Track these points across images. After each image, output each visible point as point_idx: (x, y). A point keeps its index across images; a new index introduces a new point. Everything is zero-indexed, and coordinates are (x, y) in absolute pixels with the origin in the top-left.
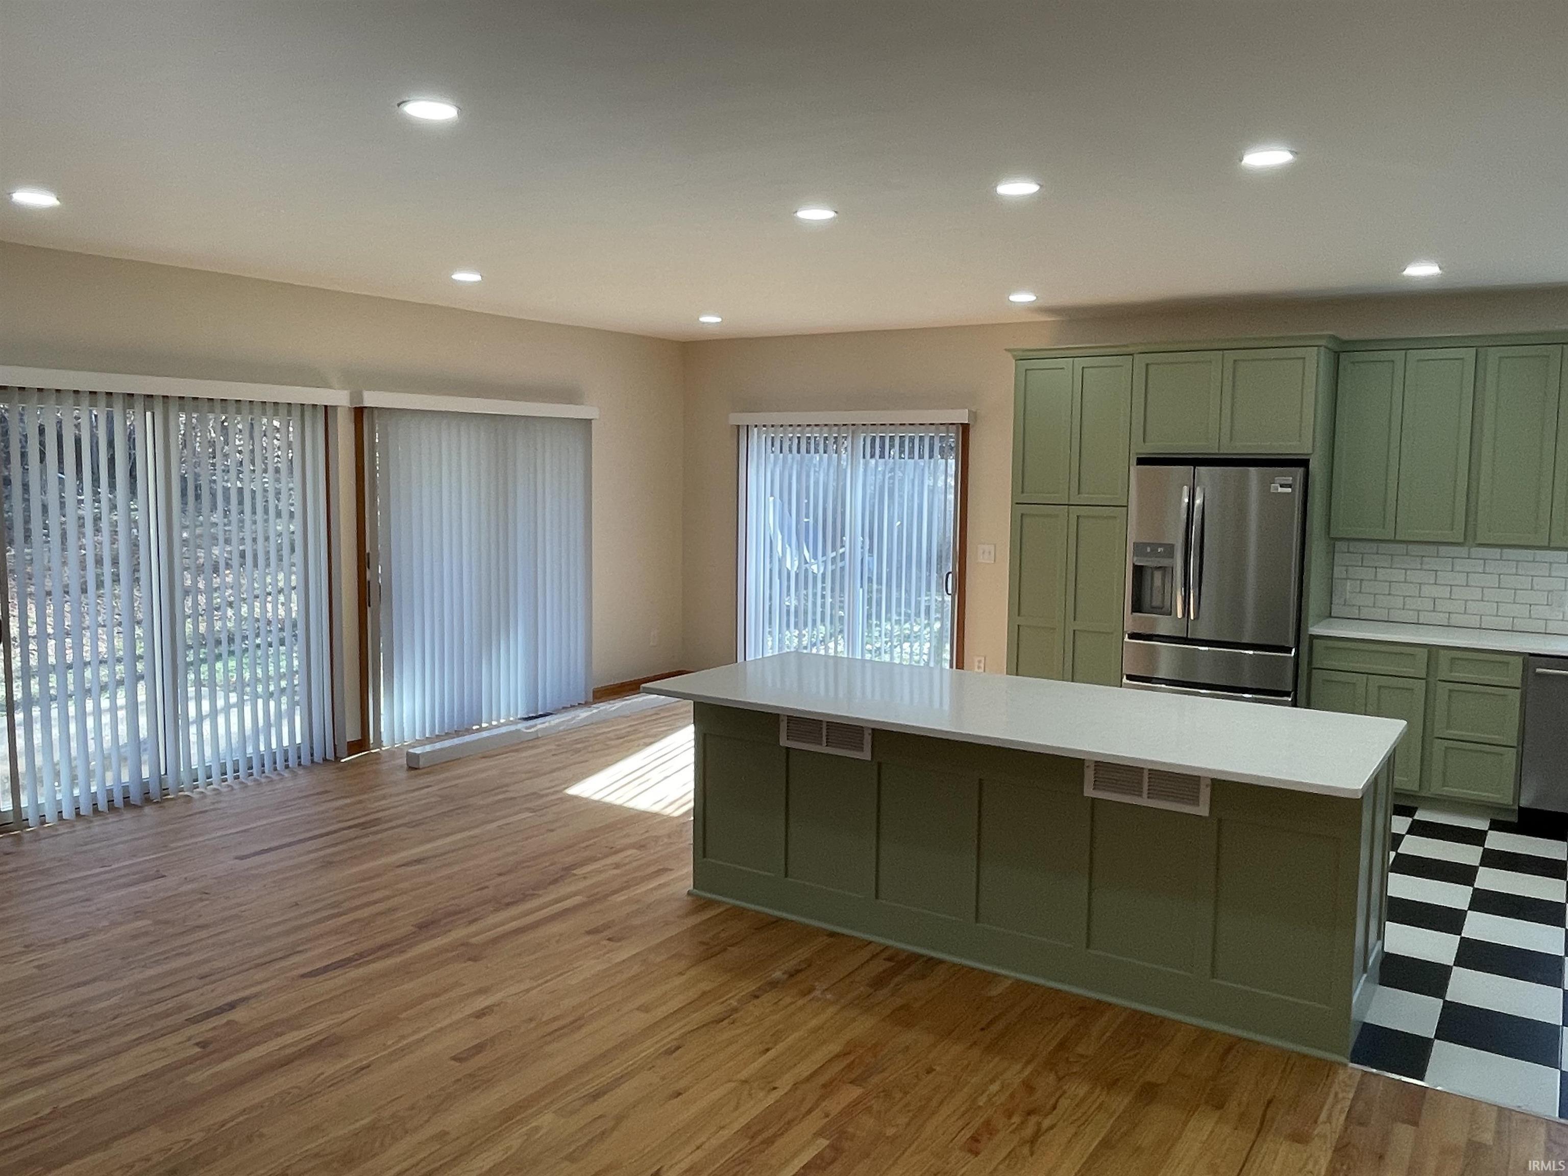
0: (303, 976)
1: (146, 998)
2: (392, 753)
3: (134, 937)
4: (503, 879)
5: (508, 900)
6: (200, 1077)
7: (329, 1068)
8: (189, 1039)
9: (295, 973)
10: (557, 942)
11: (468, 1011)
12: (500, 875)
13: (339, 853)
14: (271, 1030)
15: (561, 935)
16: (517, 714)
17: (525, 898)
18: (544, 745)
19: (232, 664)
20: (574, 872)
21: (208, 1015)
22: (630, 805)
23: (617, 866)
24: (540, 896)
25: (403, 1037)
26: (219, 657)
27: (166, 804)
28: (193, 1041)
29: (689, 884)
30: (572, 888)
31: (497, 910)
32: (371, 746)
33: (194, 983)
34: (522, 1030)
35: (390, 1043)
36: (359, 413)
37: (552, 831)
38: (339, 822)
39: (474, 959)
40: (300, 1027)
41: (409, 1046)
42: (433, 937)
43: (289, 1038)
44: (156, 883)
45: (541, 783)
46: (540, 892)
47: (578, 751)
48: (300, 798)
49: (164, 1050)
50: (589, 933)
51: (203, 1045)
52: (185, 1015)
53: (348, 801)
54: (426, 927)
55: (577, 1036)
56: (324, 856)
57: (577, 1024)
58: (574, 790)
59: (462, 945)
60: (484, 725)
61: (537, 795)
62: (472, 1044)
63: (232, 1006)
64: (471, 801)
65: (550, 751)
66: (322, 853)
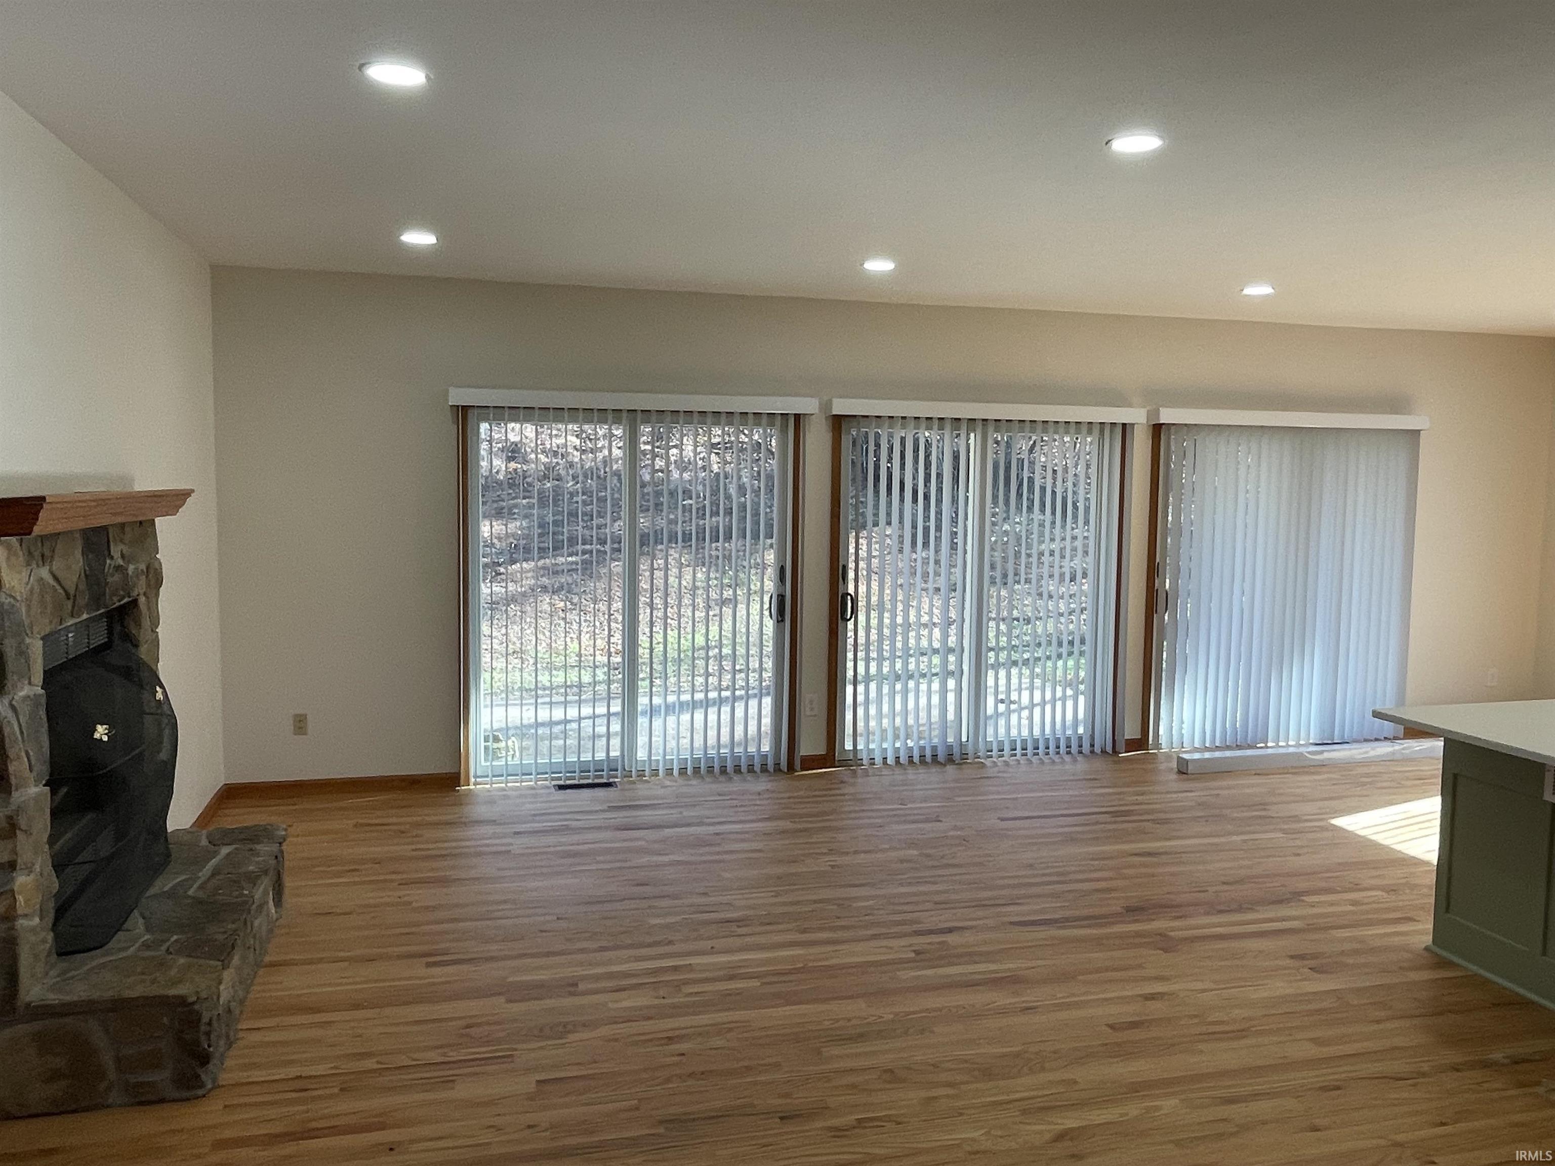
0: (1011, 923)
1: (891, 907)
2: (1168, 756)
3: (902, 861)
4: (1226, 887)
5: (1222, 908)
6: (907, 975)
7: (1002, 998)
8: (911, 945)
9: (1006, 919)
10: (1255, 957)
11: (1139, 991)
12: (1224, 883)
13: (1083, 833)
14: (971, 957)
15: (1260, 952)
16: (1309, 739)
17: (1240, 909)
18: (1328, 773)
19: (1071, 663)
20: (1302, 898)
21: (931, 932)
22: (1398, 847)
23: (1354, 903)
24: (1257, 911)
25: (1074, 995)
26: (1060, 656)
27: (964, 766)
28: (913, 948)
29: (1428, 939)
30: (1294, 913)
31: (1207, 914)
32: (1150, 747)
33: (928, 906)
34: (1182, 1022)
35: (1058, 996)
36: (1157, 430)
37: (1299, 855)
38: (1095, 807)
39: (1166, 950)
40: (993, 962)
41: (1076, 1003)
42: (1136, 921)
43: (981, 967)
44: (934, 824)
45: (1307, 808)
46: (1258, 908)
47: (1364, 784)
48: (1072, 780)
49: (891, 948)
50: (1292, 957)
51: (917, 953)
52: (915, 927)
53: (1111, 790)
54: (1134, 911)
55: (1235, 1044)
56: (1071, 833)
57: (1241, 1034)
58: (1341, 822)
59: (1160, 935)
60: (1270, 744)
61: (1296, 819)
62: (1131, 1020)
63: (950, 930)
64: (1227, 812)
65: (1331, 779)
66: (1067, 829)
